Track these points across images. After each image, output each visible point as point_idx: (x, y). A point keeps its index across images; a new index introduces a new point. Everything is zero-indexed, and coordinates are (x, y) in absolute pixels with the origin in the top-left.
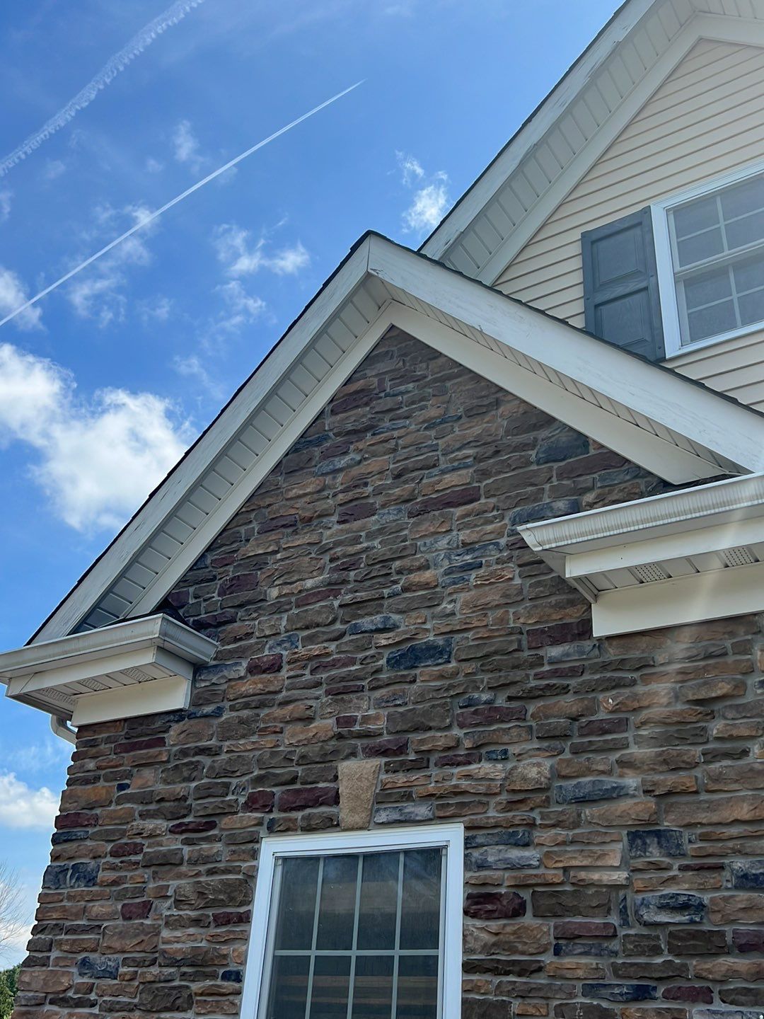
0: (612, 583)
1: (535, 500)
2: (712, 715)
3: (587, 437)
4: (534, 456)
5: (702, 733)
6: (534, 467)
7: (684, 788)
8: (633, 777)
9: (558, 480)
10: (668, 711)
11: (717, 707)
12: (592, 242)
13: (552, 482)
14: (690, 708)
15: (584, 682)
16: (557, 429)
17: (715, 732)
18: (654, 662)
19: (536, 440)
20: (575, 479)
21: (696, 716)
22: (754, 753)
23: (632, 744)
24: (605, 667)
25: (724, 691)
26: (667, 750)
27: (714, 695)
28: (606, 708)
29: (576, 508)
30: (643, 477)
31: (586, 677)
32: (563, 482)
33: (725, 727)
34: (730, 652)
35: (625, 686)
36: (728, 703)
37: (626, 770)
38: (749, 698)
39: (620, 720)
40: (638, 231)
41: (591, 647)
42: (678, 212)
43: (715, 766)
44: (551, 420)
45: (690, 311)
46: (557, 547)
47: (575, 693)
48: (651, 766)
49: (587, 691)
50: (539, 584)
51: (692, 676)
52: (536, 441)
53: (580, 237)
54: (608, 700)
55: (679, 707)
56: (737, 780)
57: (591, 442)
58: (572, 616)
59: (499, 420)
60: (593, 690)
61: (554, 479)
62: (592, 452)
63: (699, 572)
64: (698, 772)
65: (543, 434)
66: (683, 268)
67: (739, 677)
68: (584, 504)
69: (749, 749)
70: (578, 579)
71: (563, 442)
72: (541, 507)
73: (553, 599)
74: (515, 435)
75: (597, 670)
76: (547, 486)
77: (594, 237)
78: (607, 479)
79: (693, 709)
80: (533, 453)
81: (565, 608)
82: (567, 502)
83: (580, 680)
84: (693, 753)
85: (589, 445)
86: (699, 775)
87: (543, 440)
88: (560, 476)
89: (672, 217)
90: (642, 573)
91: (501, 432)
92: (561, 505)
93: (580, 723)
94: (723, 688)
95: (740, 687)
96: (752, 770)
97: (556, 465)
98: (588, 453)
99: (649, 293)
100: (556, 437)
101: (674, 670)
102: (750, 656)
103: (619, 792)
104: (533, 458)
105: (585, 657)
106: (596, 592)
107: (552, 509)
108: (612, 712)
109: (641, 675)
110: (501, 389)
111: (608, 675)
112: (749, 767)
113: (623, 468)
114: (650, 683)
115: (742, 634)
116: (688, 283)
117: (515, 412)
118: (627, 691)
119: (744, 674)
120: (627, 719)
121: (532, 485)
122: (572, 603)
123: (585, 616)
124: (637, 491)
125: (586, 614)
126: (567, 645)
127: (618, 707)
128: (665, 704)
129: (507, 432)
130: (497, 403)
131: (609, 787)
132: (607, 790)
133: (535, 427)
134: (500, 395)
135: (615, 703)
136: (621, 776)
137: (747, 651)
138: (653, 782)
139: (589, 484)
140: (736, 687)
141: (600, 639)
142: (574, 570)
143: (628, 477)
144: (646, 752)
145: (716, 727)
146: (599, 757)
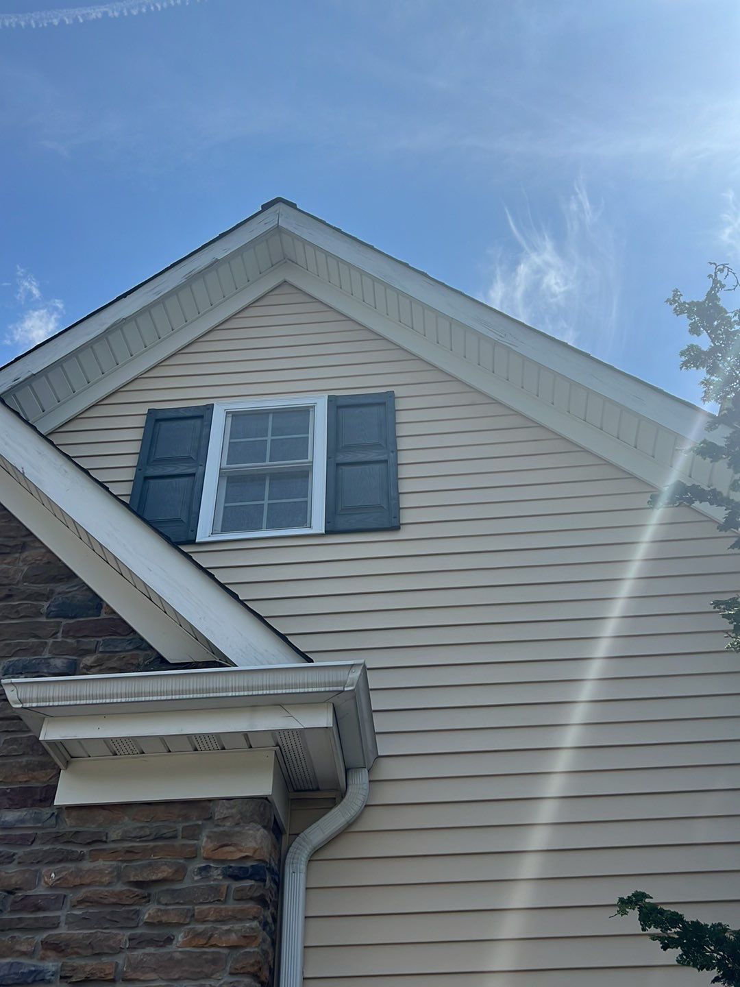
0: (86, 752)
1: (35, 653)
2: (147, 899)
3: (101, 600)
4: (46, 607)
5: (134, 917)
6: (43, 619)
7: (102, 975)
8: (55, 961)
9: (62, 637)
10: (107, 891)
11: (155, 890)
12: (157, 420)
13: (56, 638)
14: (129, 890)
15: (31, 853)
16: (75, 586)
17: (146, 916)
18: (107, 838)
19: (52, 592)
20: (80, 639)
21: (133, 897)
22: (178, 942)
23: (62, 924)
24: (57, 838)
25: (165, 875)
26: (96, 932)
27: (154, 878)
28: (46, 883)
29: (72, 669)
30: (145, 649)
31: (35, 847)
32: (68, 640)
33: (157, 912)
34: (180, 834)
35: (72, 861)
36: (165, 887)
37: (49, 953)
38: (186, 884)
39: (58, 896)
40: (198, 422)
41: (49, 815)
42: (236, 417)
43: (138, 953)
44: (72, 575)
45: (227, 505)
46: (37, 707)
47: (19, 863)
48: (76, 949)
49: (32, 863)
50: (14, 740)
51: (137, 857)
52: (52, 594)
53: (147, 412)
54: (51, 874)
55: (119, 887)
56: (155, 969)
57: (104, 605)
58: (39, 780)
59: (21, 564)
60: (38, 862)
61: (60, 635)
62: (103, 616)
63: (170, 751)
64: (120, 959)
65: (61, 588)
66: (229, 466)
67: (181, 861)
68: (81, 666)
69: (174, 936)
70: (53, 743)
71: (78, 601)
72: (38, 661)
73: (24, 760)
74: (33, 583)
75: (48, 841)
76: (51, 641)
77: (160, 416)
78: (110, 645)
79: (131, 891)
80: (46, 605)
81: (34, 771)
82: (65, 661)
83: (28, 849)
84: (119, 937)
85: (102, 608)
86: (120, 962)
87: (59, 594)
88: (66, 634)
89: (230, 419)
90: (118, 746)
91: (19, 577)
92: (59, 663)
93: (15, 898)
94: (165, 872)
95: (181, 871)
96: (171, 959)
97: (65, 622)
98: (99, 616)
99: (195, 479)
100: (73, 593)
101: (124, 848)
102: (196, 842)
103: (35, 977)
104: (44, 610)
105: (40, 825)
106: (68, 758)
107: (49, 665)
108: (51, 887)
109: (91, 850)
110: (31, 534)
111: (59, 847)
112: (169, 956)
113: (128, 638)
114: (97, 860)
115: (195, 819)
116: (231, 480)
117: (38, 560)
118: (71, 866)
119: (187, 859)
120: (65, 896)
121: (36, 637)
122: (42, 766)
123: (52, 782)
124: (135, 662)
125: (53, 779)
126: (25, 811)
127: (58, 882)
128: (106, 884)
129: (26, 578)
130: (24, 547)
131: (26, 970)
132: (23, 973)
133: (54, 579)
134: (28, 539)
135: (57, 878)
136: (42, 959)
137: (195, 836)
138: (73, 966)
139: (93, 647)
140: (176, 871)
141: (60, 808)
142: (50, 733)
143: (130, 647)
144: (75, 934)
145: (149, 912)
146: (23, 936)
